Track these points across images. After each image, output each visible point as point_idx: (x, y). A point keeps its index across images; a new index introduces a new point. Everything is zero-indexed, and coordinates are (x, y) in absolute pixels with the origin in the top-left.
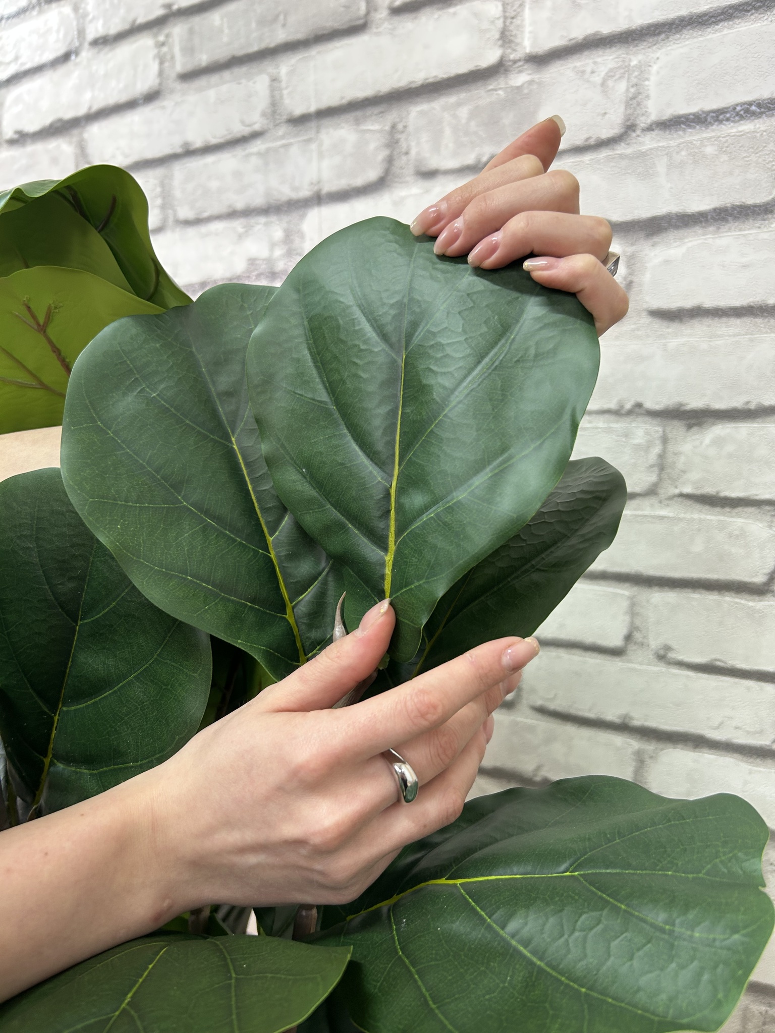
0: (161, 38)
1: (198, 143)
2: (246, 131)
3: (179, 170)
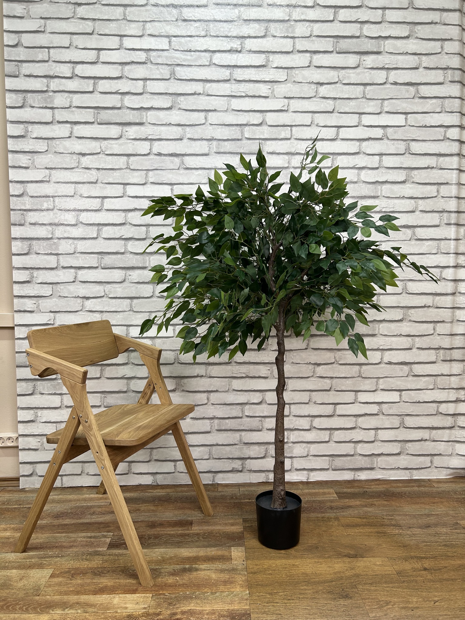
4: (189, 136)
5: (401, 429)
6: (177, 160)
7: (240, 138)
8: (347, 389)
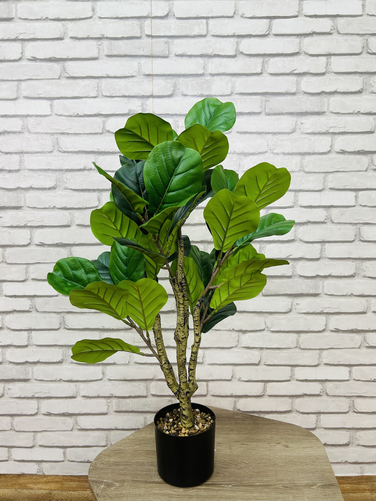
0: (100, 43)
1: (112, 75)
2: (130, 75)
3: (104, 81)
4: (71, 34)
5: (351, 413)
6: (57, 66)
7: (138, 35)
8: (281, 363)
